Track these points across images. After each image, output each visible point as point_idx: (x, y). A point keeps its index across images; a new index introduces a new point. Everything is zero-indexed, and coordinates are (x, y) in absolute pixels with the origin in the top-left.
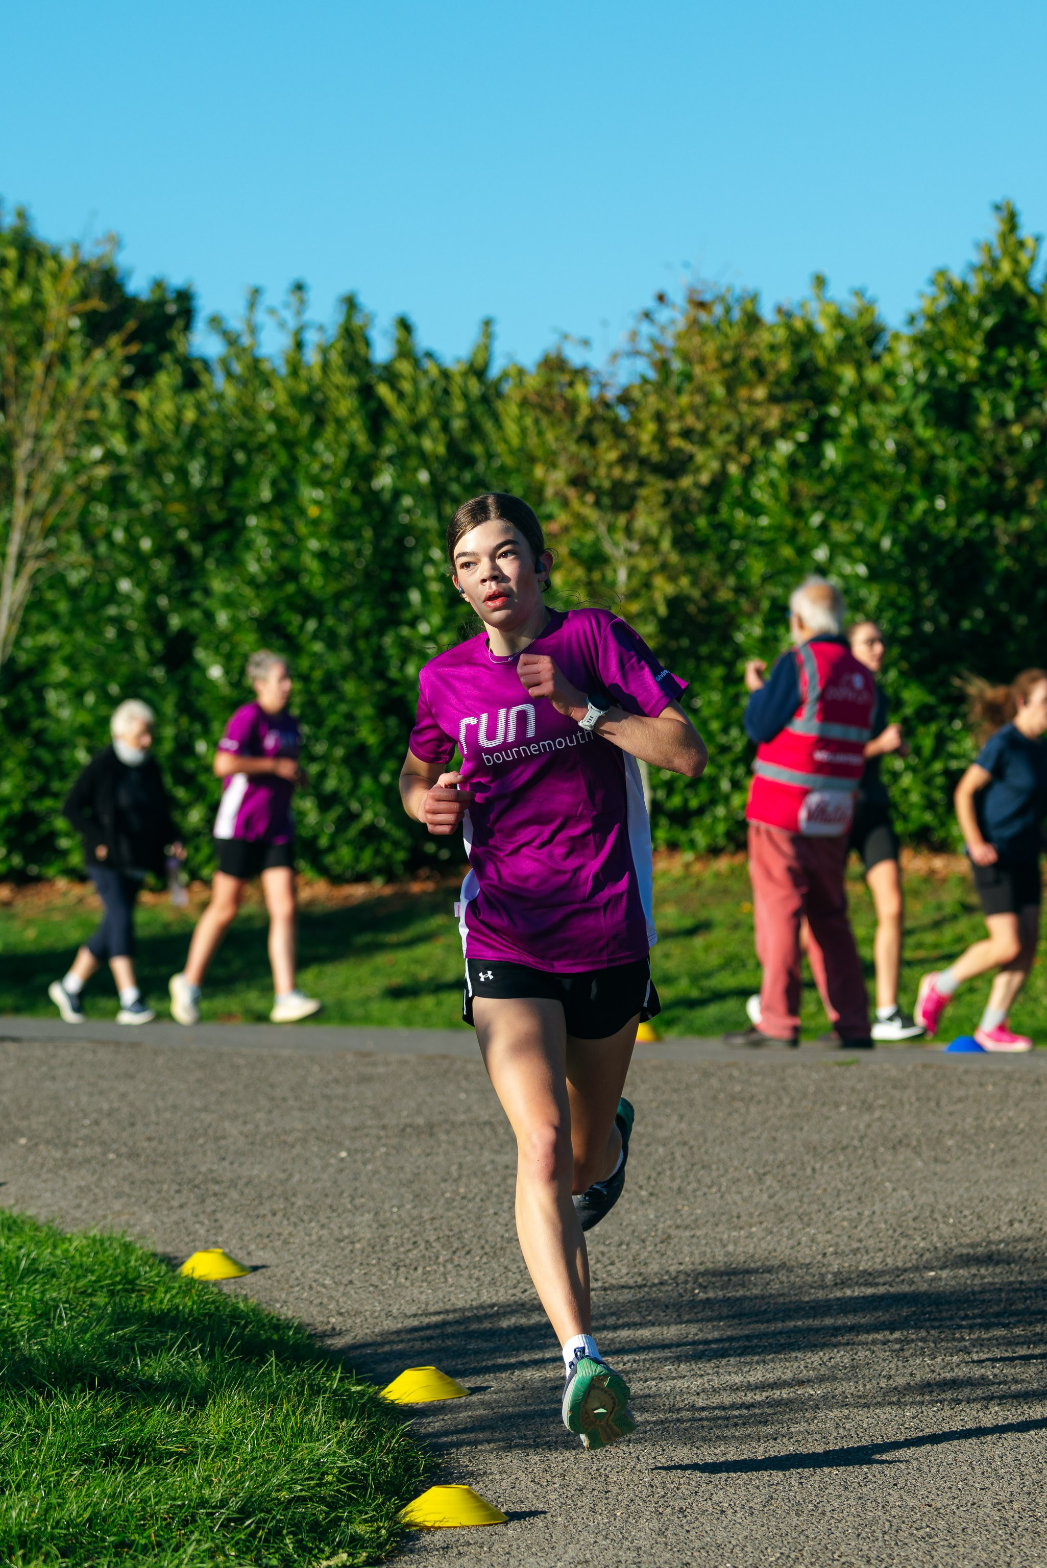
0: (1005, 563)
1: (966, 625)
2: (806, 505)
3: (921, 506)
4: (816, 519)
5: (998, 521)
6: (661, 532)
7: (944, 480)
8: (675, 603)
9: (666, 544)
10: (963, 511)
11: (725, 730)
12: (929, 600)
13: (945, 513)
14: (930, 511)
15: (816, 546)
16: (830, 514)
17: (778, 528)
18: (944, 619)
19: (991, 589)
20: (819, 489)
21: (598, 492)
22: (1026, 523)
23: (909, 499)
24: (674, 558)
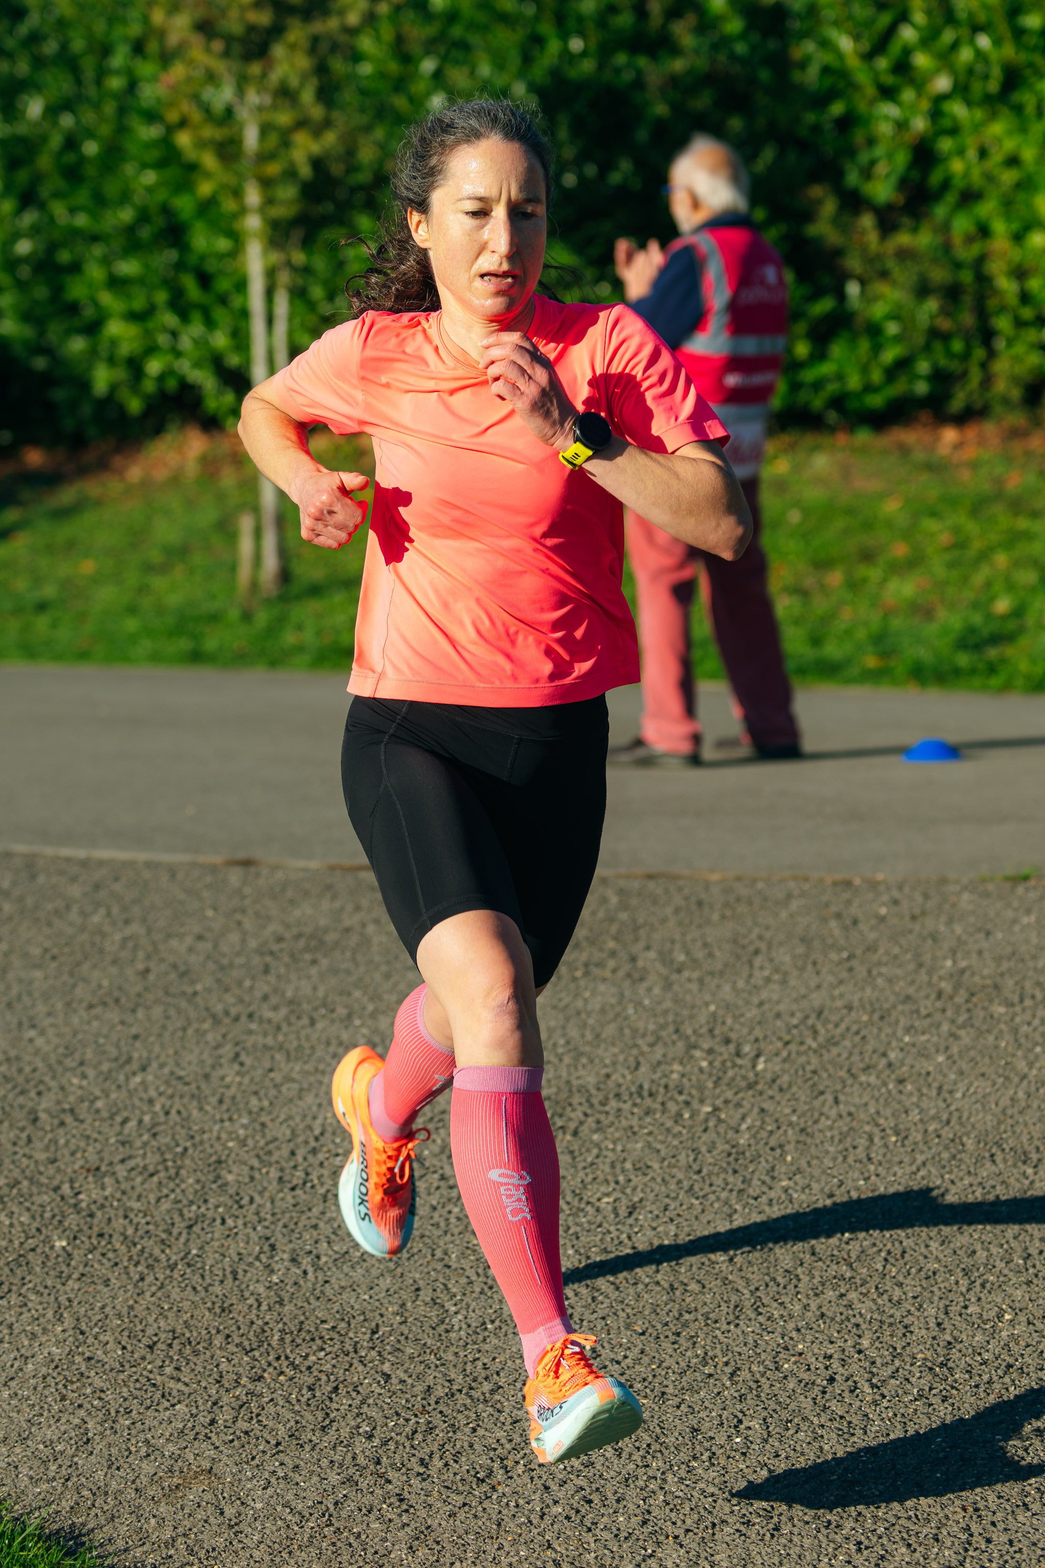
0: (661, 109)
1: (615, 178)
2: (415, 49)
3: (554, 46)
4: (428, 66)
5: (642, 62)
6: (302, 84)
7: (580, 19)
8: (317, 163)
9: (308, 96)
10: (605, 52)
11: (331, 297)
12: (569, 152)
13: (584, 54)
14: (566, 55)
15: (428, 94)
16: (444, 59)
17: (381, 75)
18: (591, 170)
19: (642, 135)
20: (430, 30)
21: (229, 39)
22: (678, 65)
23: (537, 40)
24: (317, 112)
